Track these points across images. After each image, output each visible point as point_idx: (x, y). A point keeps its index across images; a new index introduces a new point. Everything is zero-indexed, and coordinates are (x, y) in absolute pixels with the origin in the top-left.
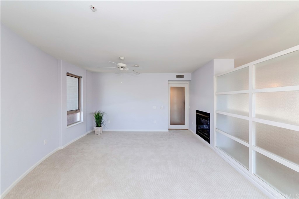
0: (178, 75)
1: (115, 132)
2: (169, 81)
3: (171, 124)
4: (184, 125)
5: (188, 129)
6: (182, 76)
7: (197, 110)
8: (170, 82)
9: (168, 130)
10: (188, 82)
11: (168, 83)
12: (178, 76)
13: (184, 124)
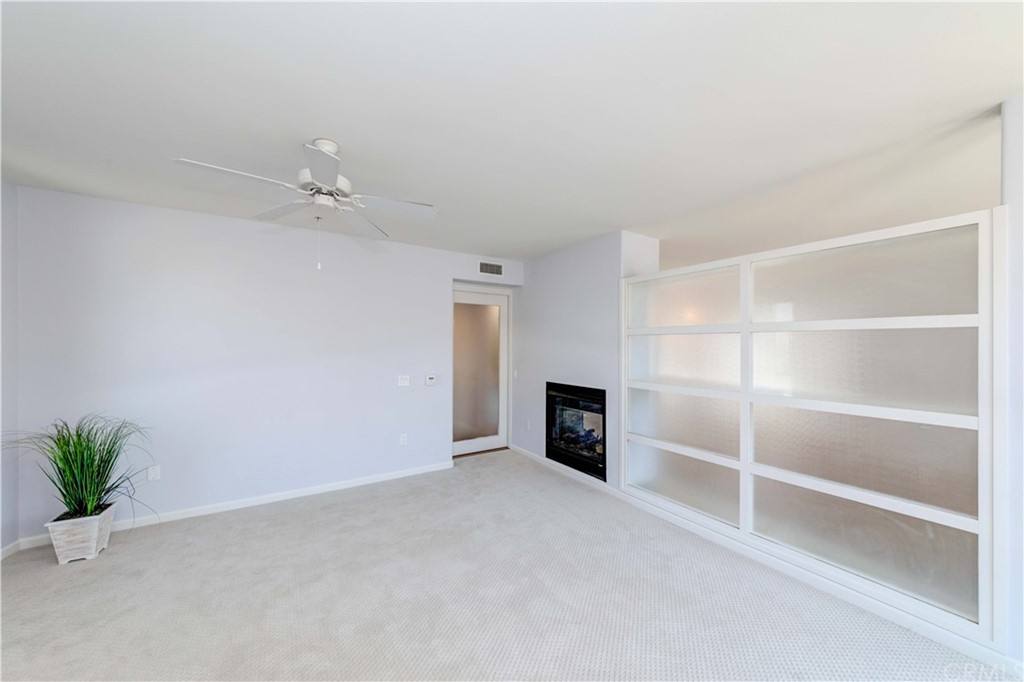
0: (487, 265)
1: (205, 519)
2: (455, 280)
3: (456, 439)
4: (495, 437)
5: (507, 448)
6: (496, 270)
7: (548, 383)
8: (459, 286)
9: (450, 463)
10: (508, 292)
11: (454, 291)
12: (486, 268)
13: (495, 432)
